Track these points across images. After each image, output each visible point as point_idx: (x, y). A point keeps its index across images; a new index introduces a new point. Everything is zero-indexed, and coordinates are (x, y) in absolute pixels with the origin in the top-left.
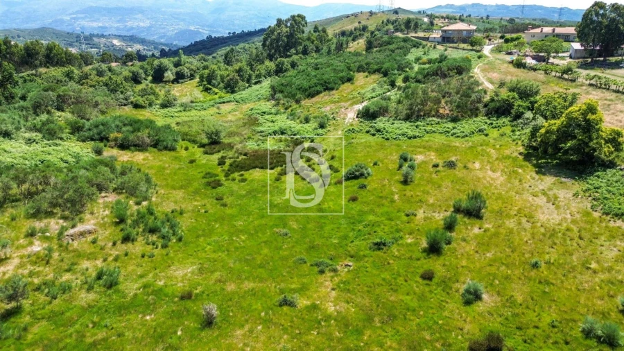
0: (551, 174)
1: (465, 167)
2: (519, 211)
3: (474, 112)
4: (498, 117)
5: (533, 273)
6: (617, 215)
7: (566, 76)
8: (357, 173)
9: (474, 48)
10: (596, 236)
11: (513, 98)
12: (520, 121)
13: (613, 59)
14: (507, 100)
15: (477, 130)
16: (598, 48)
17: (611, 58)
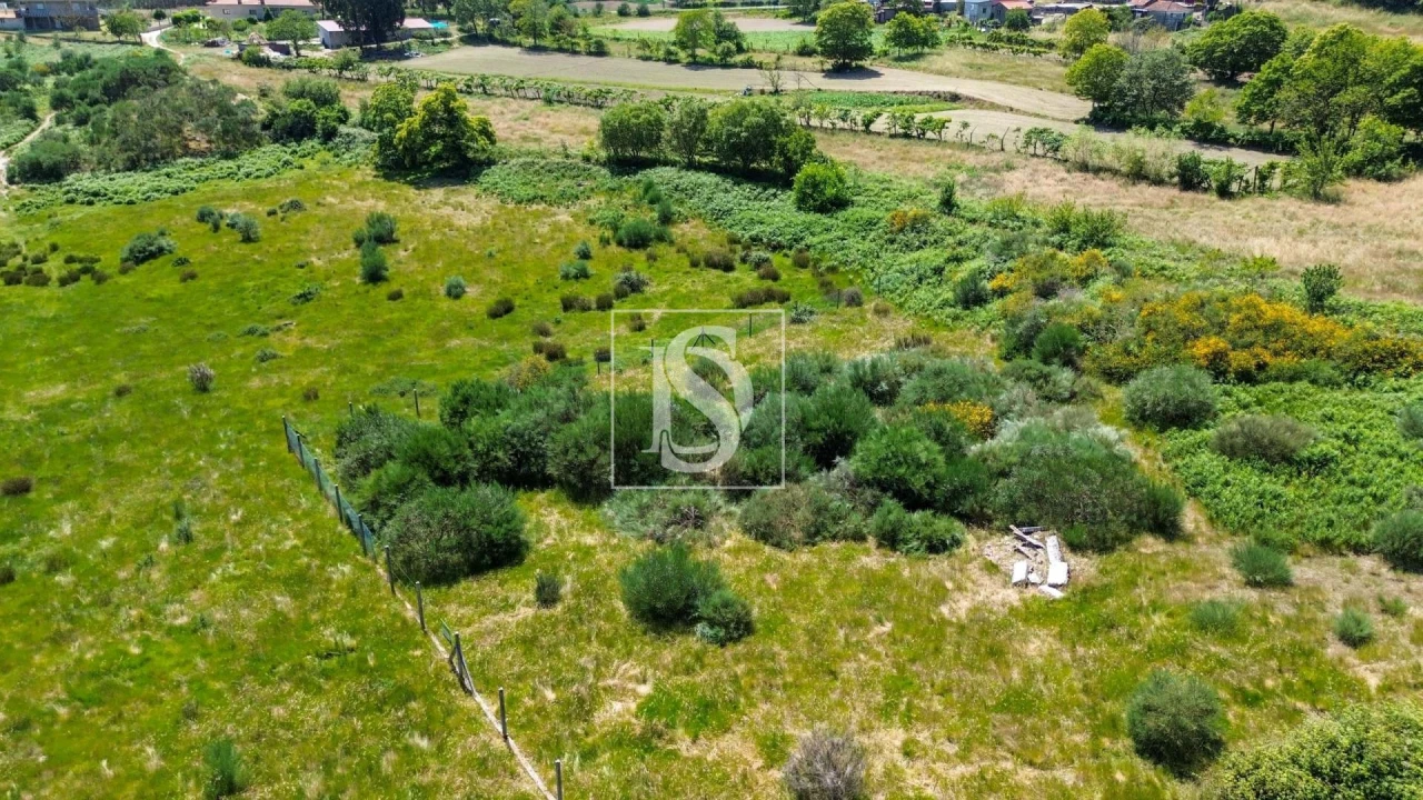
0: (435, 187)
1: (318, 204)
2: (434, 224)
3: (252, 141)
4: (298, 141)
5: (493, 262)
6: (529, 201)
7: (347, 74)
8: (153, 248)
9: (122, 38)
10: (524, 221)
11: (309, 108)
12: (337, 140)
13: (390, 45)
14: (301, 112)
15: (279, 164)
16: (363, 28)
17: (387, 45)
